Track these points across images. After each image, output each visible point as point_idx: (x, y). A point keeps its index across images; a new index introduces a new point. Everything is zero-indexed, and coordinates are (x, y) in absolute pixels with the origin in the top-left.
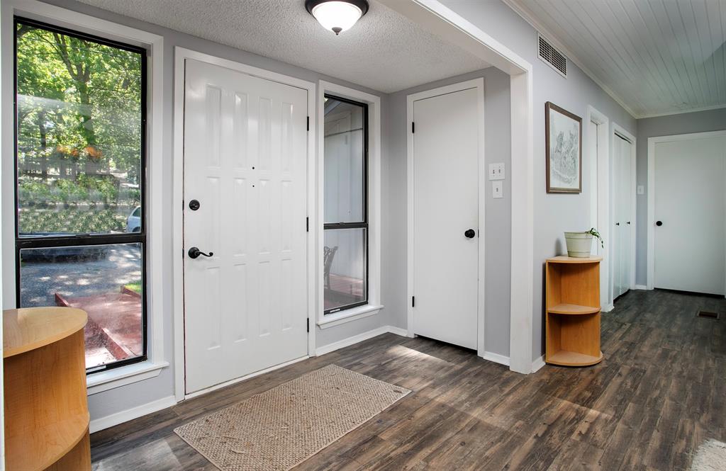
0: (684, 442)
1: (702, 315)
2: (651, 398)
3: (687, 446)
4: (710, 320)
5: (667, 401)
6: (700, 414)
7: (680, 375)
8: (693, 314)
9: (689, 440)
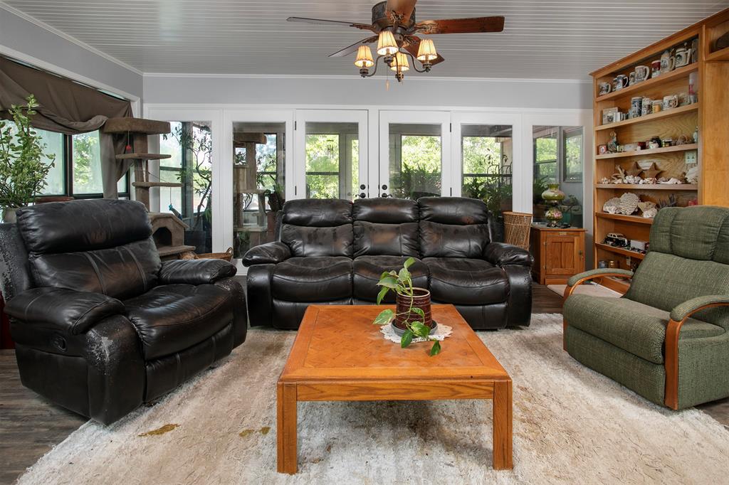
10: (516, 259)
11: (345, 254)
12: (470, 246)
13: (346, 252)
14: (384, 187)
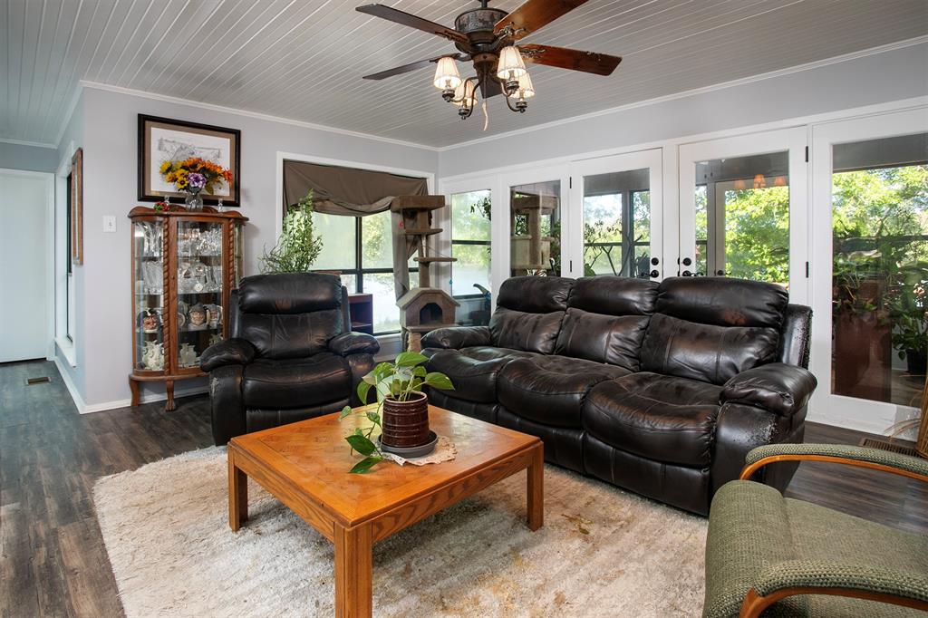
0: (79, 492)
1: (31, 382)
2: (24, 476)
3: (82, 494)
4: (44, 385)
5: (43, 471)
6: (80, 465)
7: (41, 444)
8: (21, 384)
9: (82, 489)
10: (751, 396)
11: (540, 350)
12: (718, 363)
13: (543, 348)
14: (687, 262)
